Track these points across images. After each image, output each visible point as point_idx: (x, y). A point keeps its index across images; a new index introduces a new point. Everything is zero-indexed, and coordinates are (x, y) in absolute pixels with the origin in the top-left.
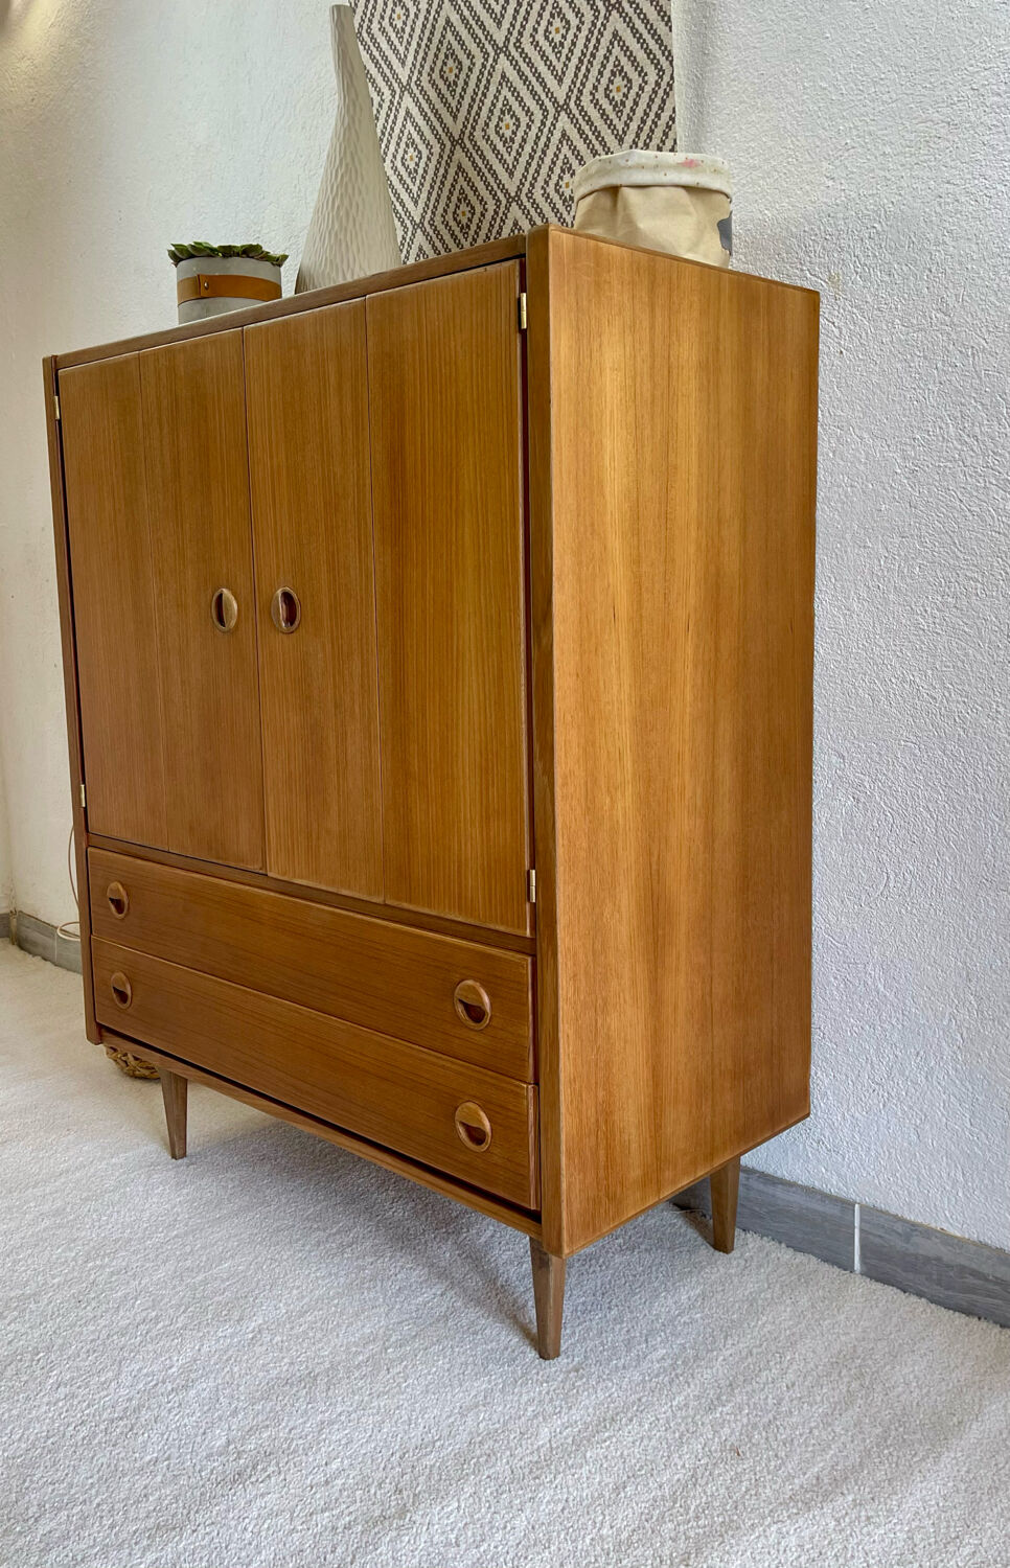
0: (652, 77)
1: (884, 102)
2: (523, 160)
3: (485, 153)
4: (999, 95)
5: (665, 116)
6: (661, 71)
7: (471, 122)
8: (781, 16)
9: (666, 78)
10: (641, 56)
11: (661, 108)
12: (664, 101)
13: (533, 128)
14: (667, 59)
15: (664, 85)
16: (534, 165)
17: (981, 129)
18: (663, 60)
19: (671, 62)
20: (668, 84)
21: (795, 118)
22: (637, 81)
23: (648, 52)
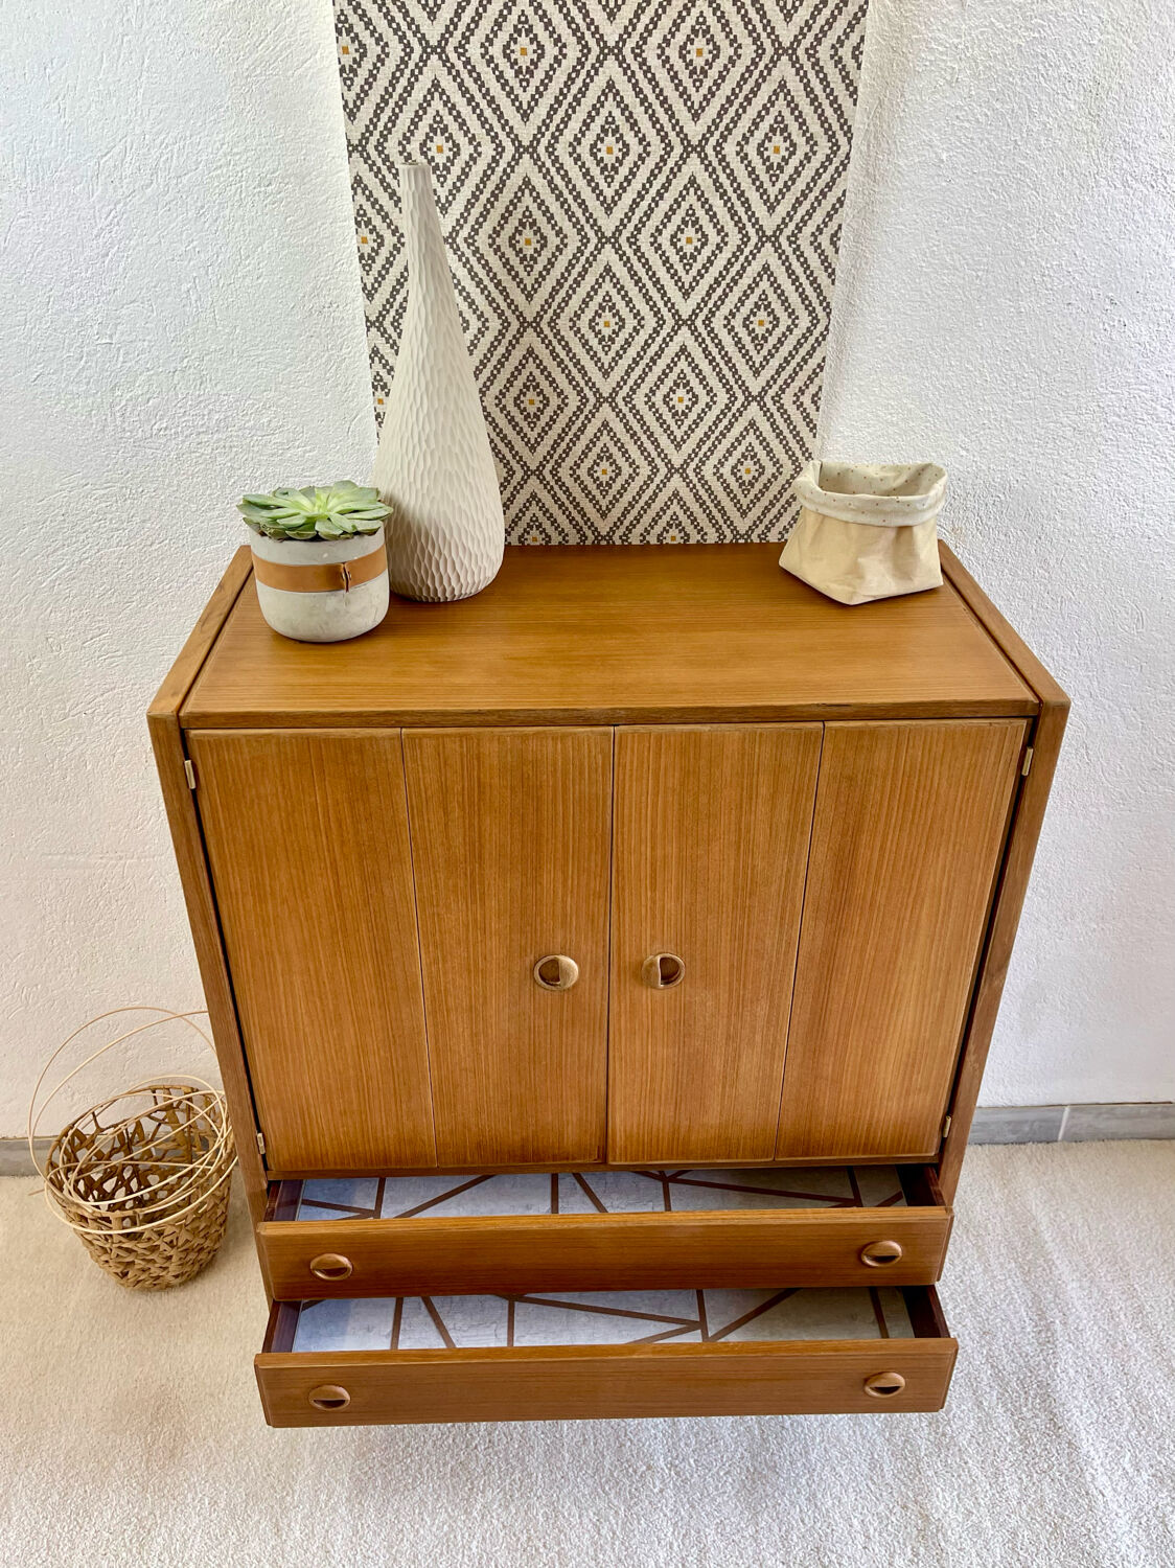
0: (804, 321)
1: (1022, 397)
2: (624, 363)
3: (571, 345)
4: (1119, 416)
5: (813, 363)
6: (815, 321)
7: (554, 306)
8: (937, 292)
9: (820, 328)
10: (794, 299)
11: (810, 354)
12: (814, 349)
13: (642, 331)
14: (824, 309)
15: (816, 333)
16: (638, 371)
17: (1099, 439)
18: (819, 309)
19: (828, 314)
20: (821, 334)
21: (938, 390)
22: (785, 321)
23: (804, 298)
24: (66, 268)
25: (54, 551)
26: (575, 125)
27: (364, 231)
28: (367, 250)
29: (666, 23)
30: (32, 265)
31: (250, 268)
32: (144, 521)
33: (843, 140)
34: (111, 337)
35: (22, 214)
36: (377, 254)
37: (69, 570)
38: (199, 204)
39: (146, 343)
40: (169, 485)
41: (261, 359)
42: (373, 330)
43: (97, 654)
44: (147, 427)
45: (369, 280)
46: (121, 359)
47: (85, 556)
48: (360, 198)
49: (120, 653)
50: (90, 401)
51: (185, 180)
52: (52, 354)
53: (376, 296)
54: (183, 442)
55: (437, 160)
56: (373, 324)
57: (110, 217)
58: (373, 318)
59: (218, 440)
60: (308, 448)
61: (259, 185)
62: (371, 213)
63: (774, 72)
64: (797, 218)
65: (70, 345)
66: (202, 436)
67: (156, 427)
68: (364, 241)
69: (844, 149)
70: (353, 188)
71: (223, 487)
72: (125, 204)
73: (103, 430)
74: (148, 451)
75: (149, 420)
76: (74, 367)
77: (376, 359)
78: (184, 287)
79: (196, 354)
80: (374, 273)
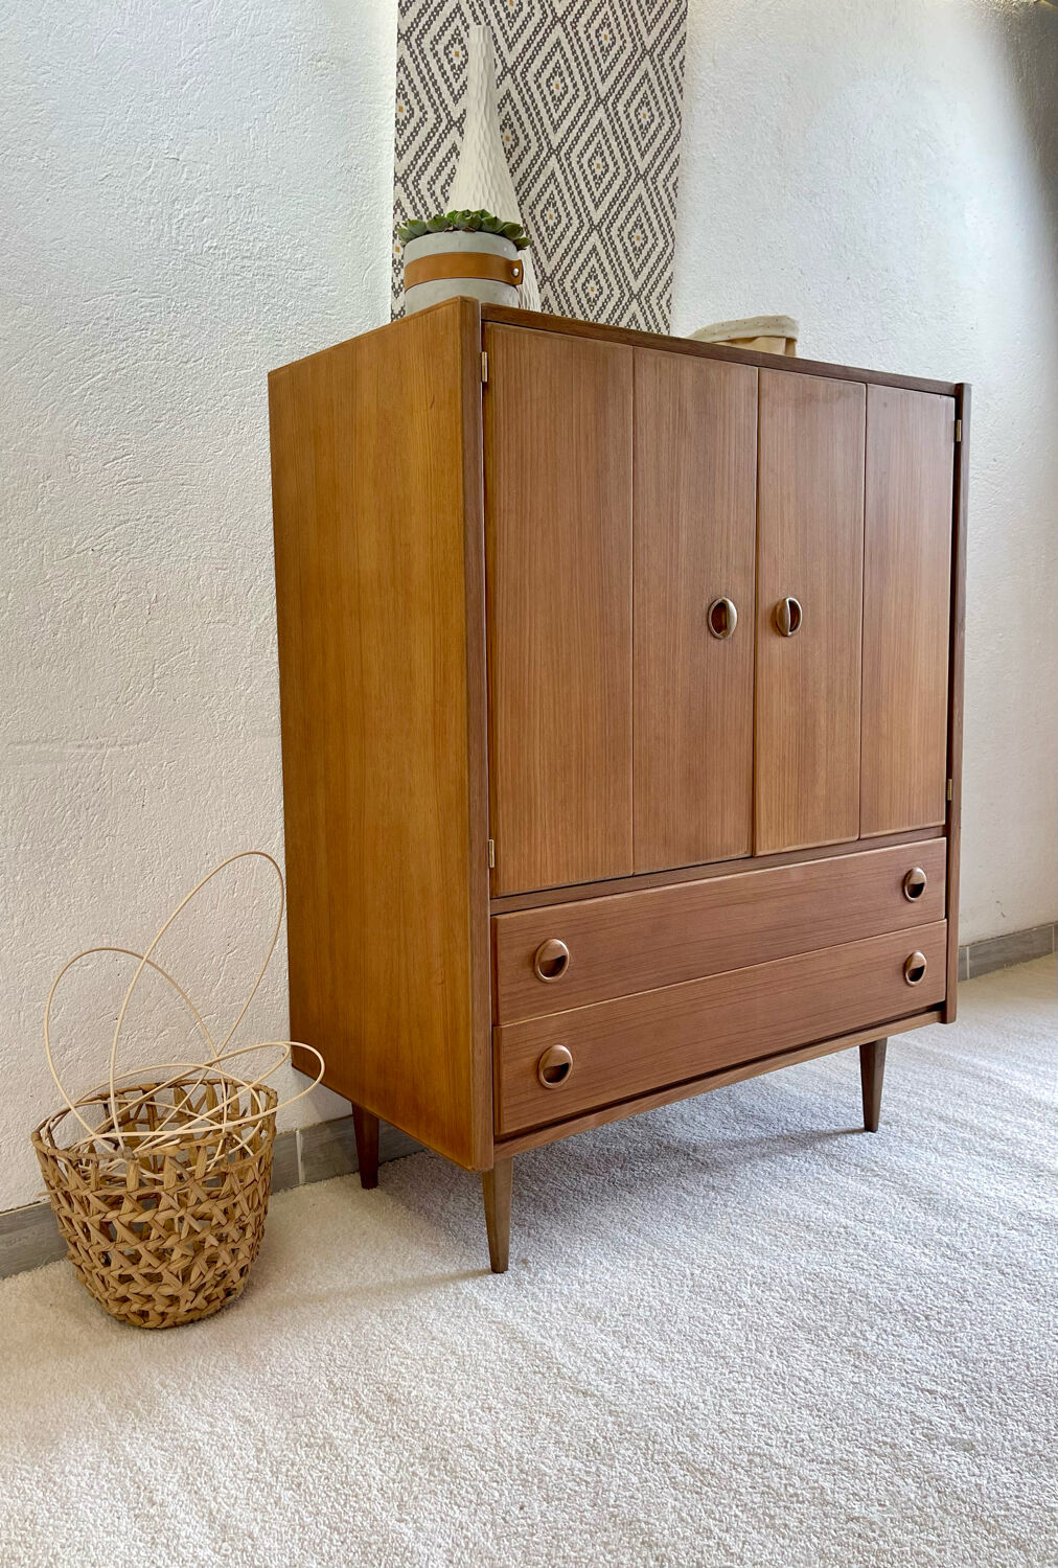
0: (661, 243)
2: (560, 251)
6: (667, 244)
9: (670, 250)
10: (656, 224)
12: (667, 266)
13: (571, 228)
15: (668, 254)
16: (567, 260)
18: (669, 236)
20: (670, 255)
22: (651, 240)
24: (148, 86)
25: (93, 356)
26: (538, 63)
27: (402, 102)
28: (401, 118)
29: (589, 11)
30: (119, 75)
31: (299, 122)
32: (184, 337)
33: (677, 121)
34: (178, 153)
35: (118, 30)
36: (408, 122)
37: (104, 378)
38: (265, 61)
39: (208, 166)
40: (212, 303)
41: (301, 201)
42: (399, 184)
43: (117, 478)
44: (199, 244)
45: (401, 142)
46: (185, 176)
47: (122, 365)
48: (402, 76)
49: (141, 478)
50: (151, 209)
51: (257, 39)
52: (123, 158)
53: (404, 156)
54: (229, 263)
55: (454, 62)
56: (399, 180)
57: (193, 53)
58: (400, 175)
59: (259, 267)
60: (331, 287)
61: (312, 59)
62: (408, 89)
63: (642, 64)
64: (656, 165)
65: (142, 154)
66: (245, 260)
67: (207, 245)
68: (401, 109)
69: (678, 127)
70: (398, 66)
71: (259, 312)
72: (207, 46)
73: (159, 240)
74: (196, 266)
75: (201, 238)
76: (141, 174)
77: (399, 211)
78: (246, 125)
79: (249, 185)
80: (405, 137)
